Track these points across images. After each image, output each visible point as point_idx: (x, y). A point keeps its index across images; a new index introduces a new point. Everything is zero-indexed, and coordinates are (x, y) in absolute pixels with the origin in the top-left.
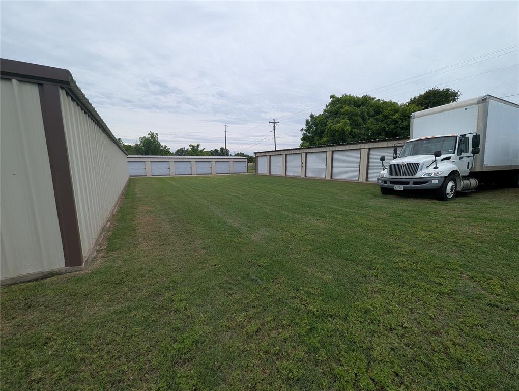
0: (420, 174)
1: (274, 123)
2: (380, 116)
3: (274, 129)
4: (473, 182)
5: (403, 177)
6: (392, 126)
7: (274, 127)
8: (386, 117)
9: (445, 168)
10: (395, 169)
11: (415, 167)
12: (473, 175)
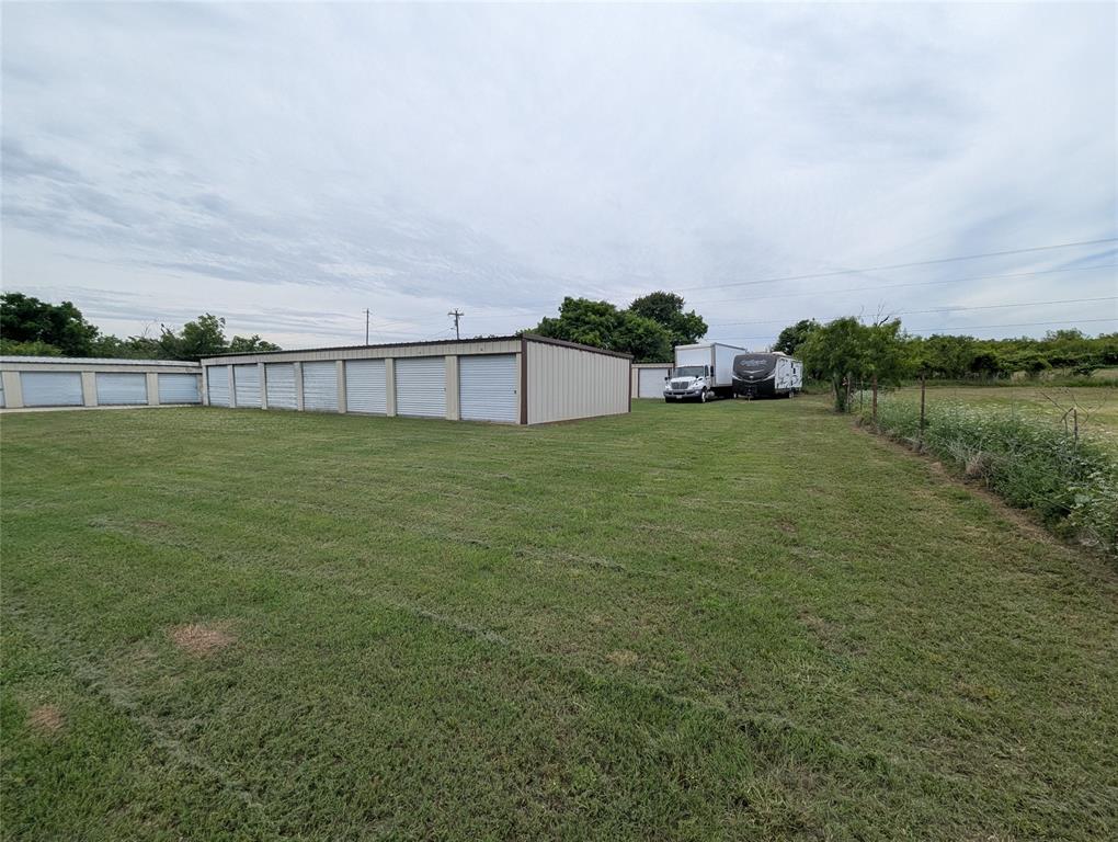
0: (690, 388)
1: (457, 315)
2: (623, 329)
3: (457, 325)
4: (712, 393)
5: (682, 390)
6: (637, 342)
7: (457, 321)
8: (630, 331)
9: (701, 385)
10: (675, 385)
11: (685, 385)
12: (712, 389)
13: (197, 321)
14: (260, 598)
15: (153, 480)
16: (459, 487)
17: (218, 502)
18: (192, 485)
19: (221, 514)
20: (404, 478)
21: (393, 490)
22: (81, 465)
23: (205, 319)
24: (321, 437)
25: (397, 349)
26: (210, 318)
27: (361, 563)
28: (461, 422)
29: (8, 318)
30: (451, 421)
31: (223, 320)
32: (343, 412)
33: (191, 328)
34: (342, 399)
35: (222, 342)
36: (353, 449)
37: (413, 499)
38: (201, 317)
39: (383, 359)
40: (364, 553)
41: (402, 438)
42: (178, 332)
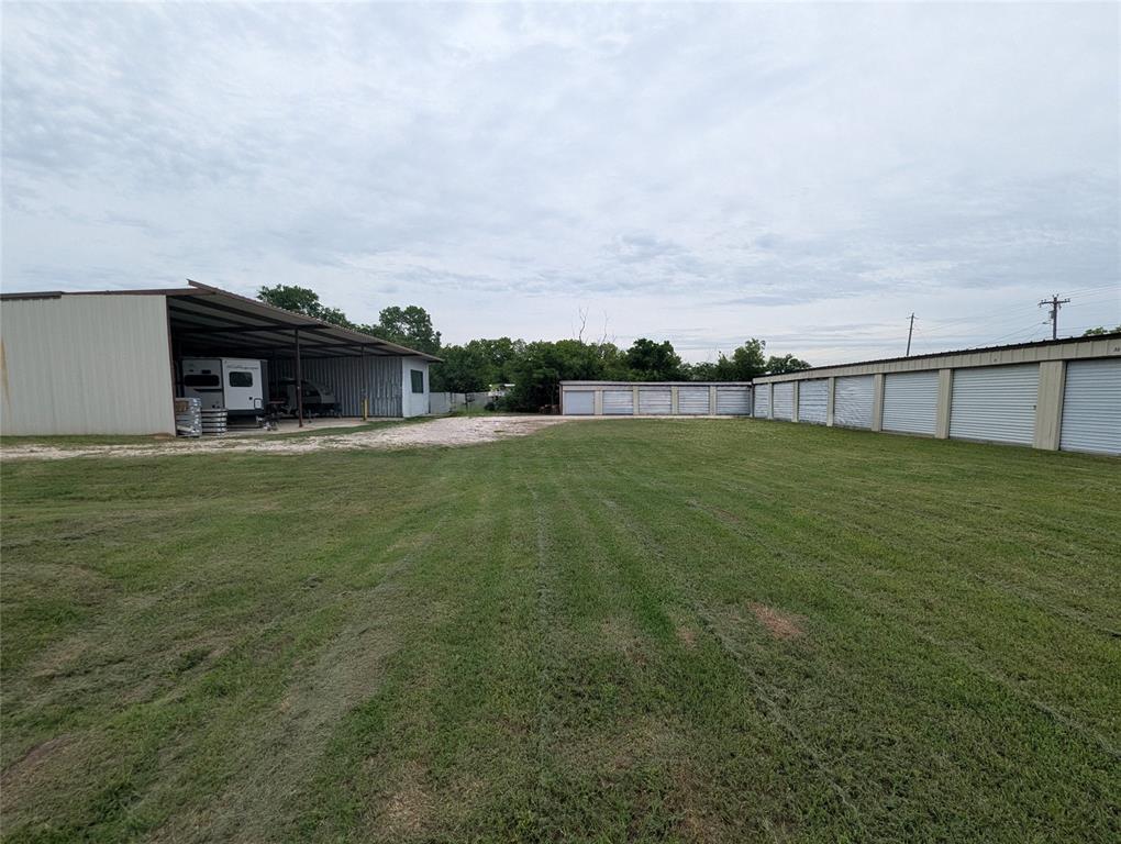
13: (744, 346)
14: (821, 605)
15: (719, 476)
16: (1072, 546)
17: (769, 504)
18: (749, 487)
19: (774, 516)
20: (972, 518)
21: (960, 529)
22: (674, 458)
23: (750, 344)
24: (856, 455)
25: (957, 358)
26: (754, 342)
27: (928, 606)
28: (1060, 453)
29: (637, 355)
30: (1041, 451)
31: (764, 343)
32: (876, 429)
33: (740, 351)
34: (878, 415)
35: (763, 363)
36: (893, 471)
37: (989, 546)
38: (748, 342)
39: (937, 370)
40: (929, 595)
41: (961, 467)
42: (730, 355)
